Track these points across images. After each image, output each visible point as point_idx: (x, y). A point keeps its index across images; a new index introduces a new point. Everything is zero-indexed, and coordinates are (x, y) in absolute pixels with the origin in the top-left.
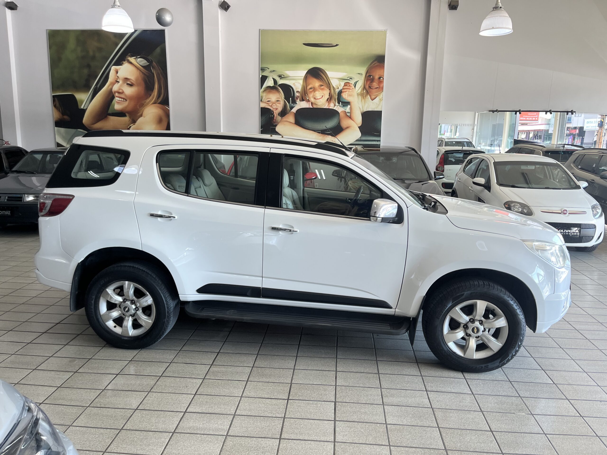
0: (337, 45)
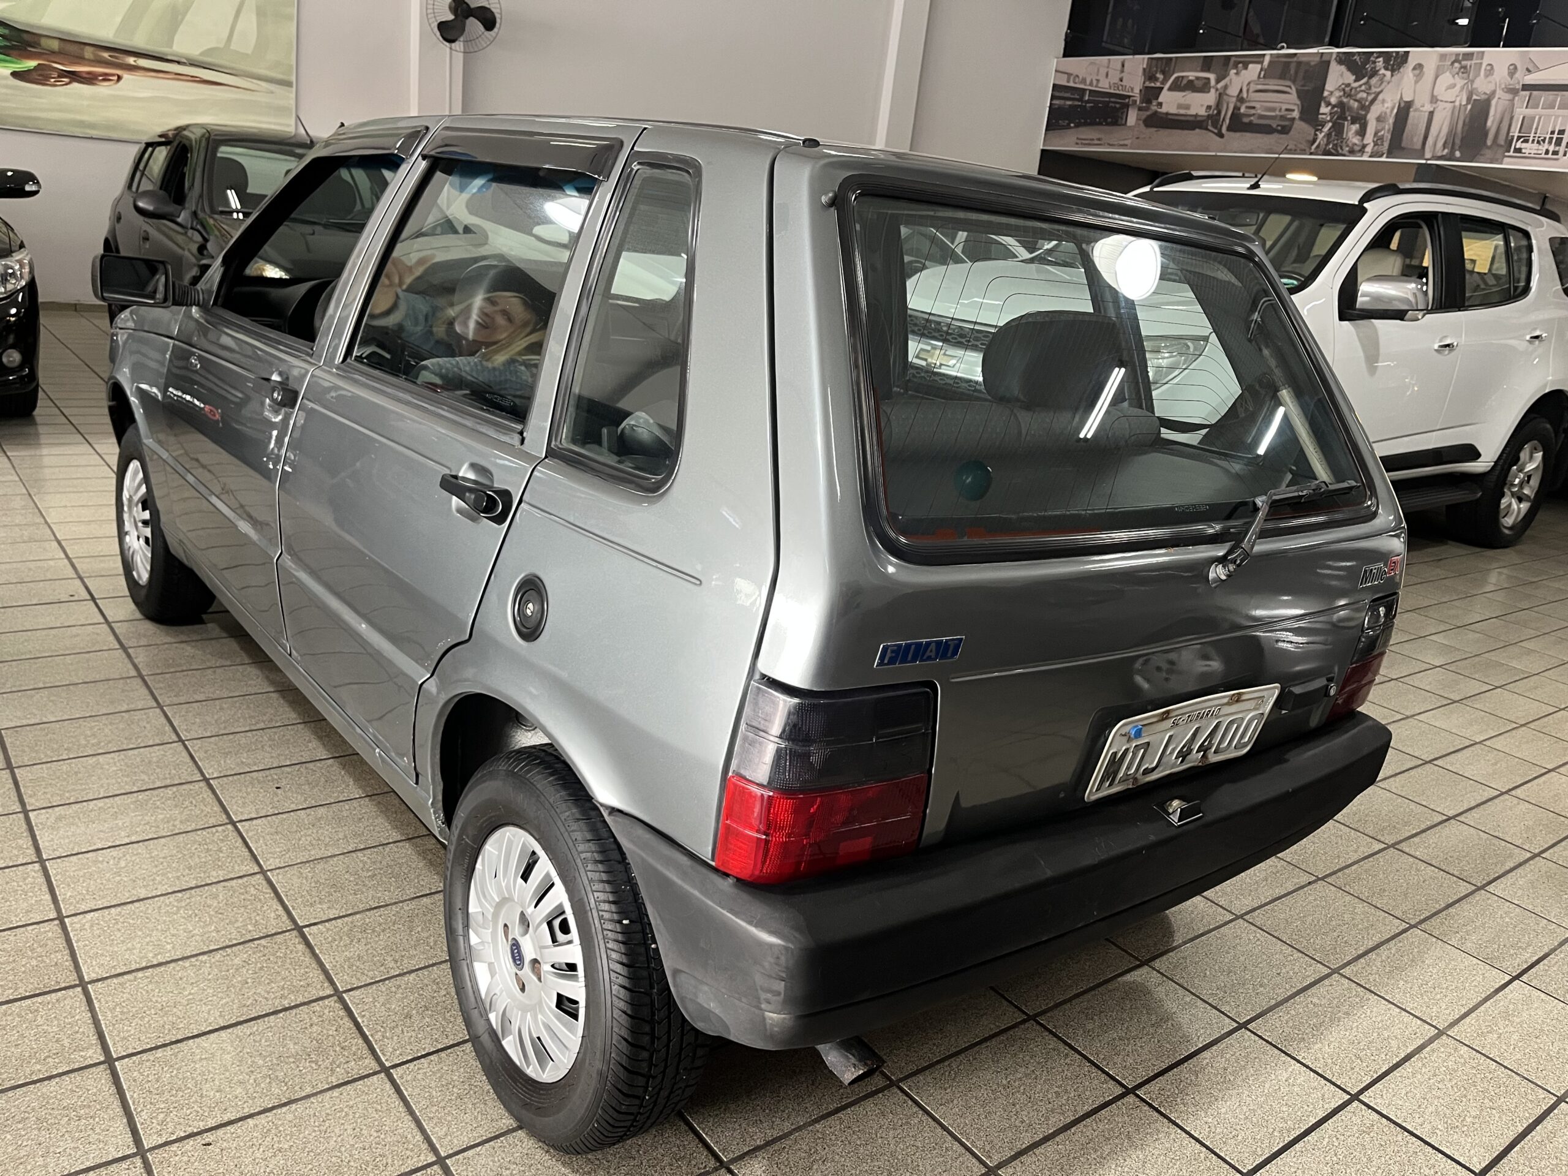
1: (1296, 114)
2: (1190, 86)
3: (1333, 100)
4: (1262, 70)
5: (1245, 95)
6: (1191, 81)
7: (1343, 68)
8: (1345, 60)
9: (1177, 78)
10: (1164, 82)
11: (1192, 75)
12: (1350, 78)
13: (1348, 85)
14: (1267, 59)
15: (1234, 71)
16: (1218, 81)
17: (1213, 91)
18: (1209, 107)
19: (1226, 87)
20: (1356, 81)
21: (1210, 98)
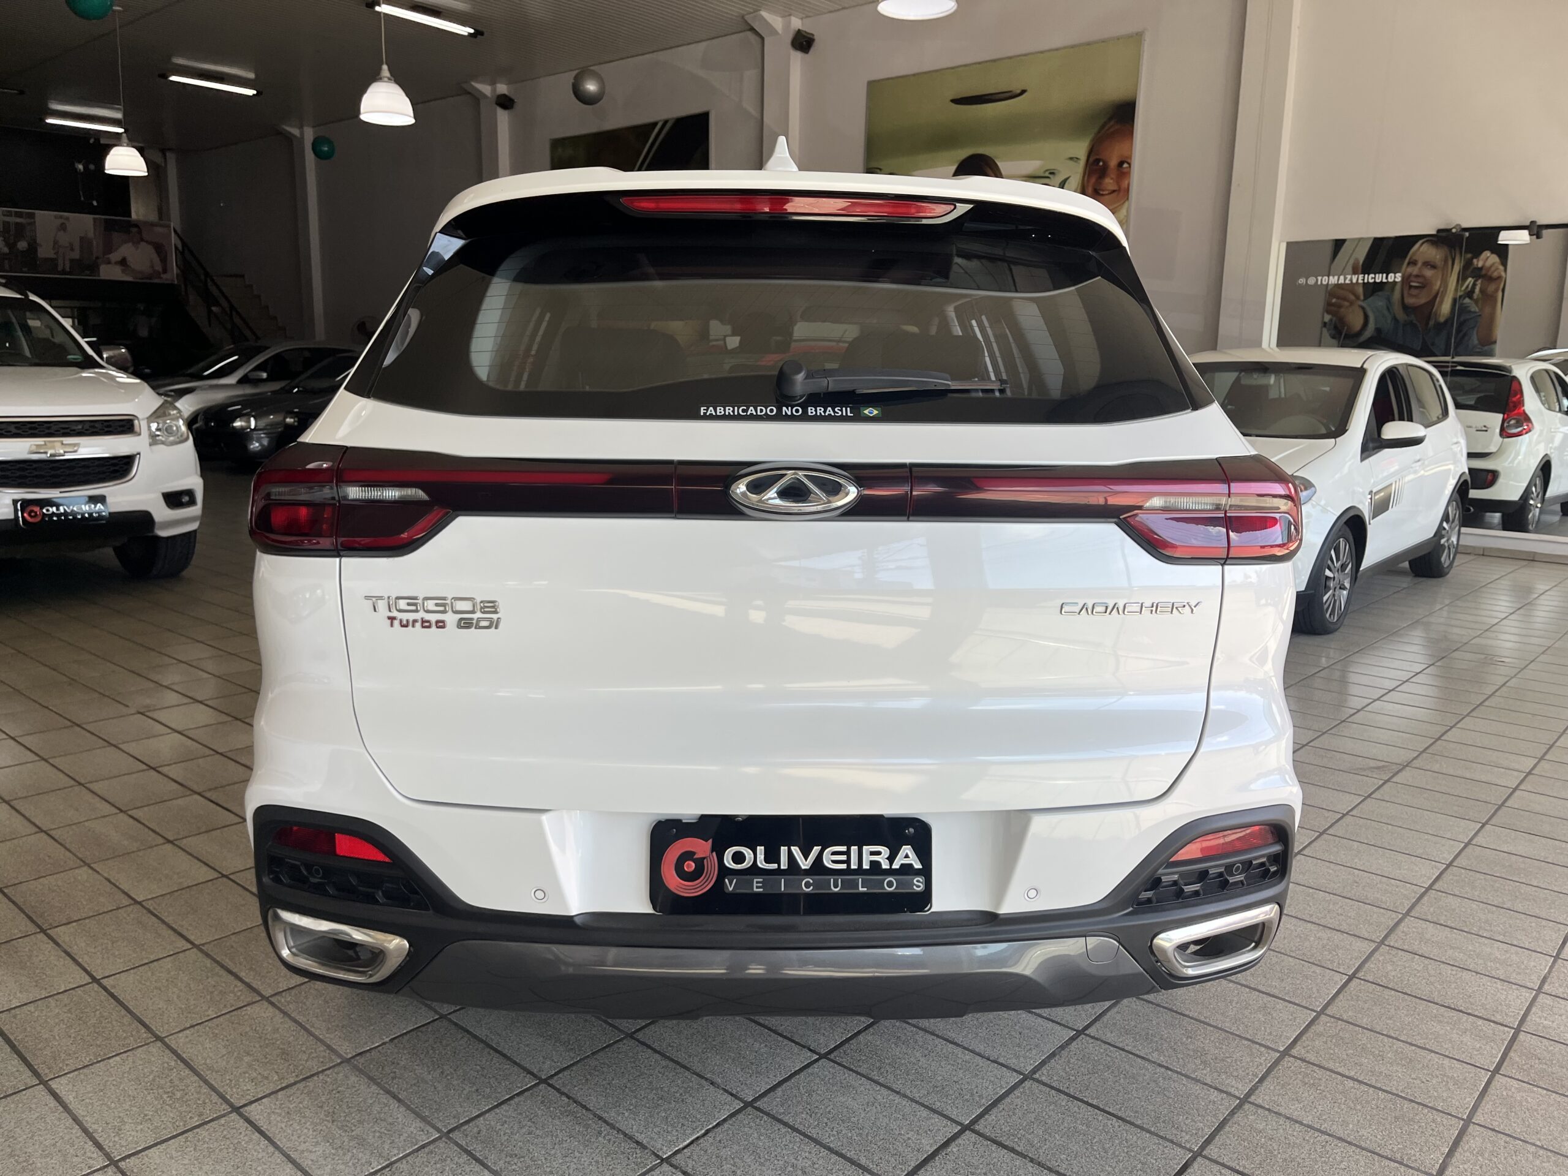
0: (1023, 92)
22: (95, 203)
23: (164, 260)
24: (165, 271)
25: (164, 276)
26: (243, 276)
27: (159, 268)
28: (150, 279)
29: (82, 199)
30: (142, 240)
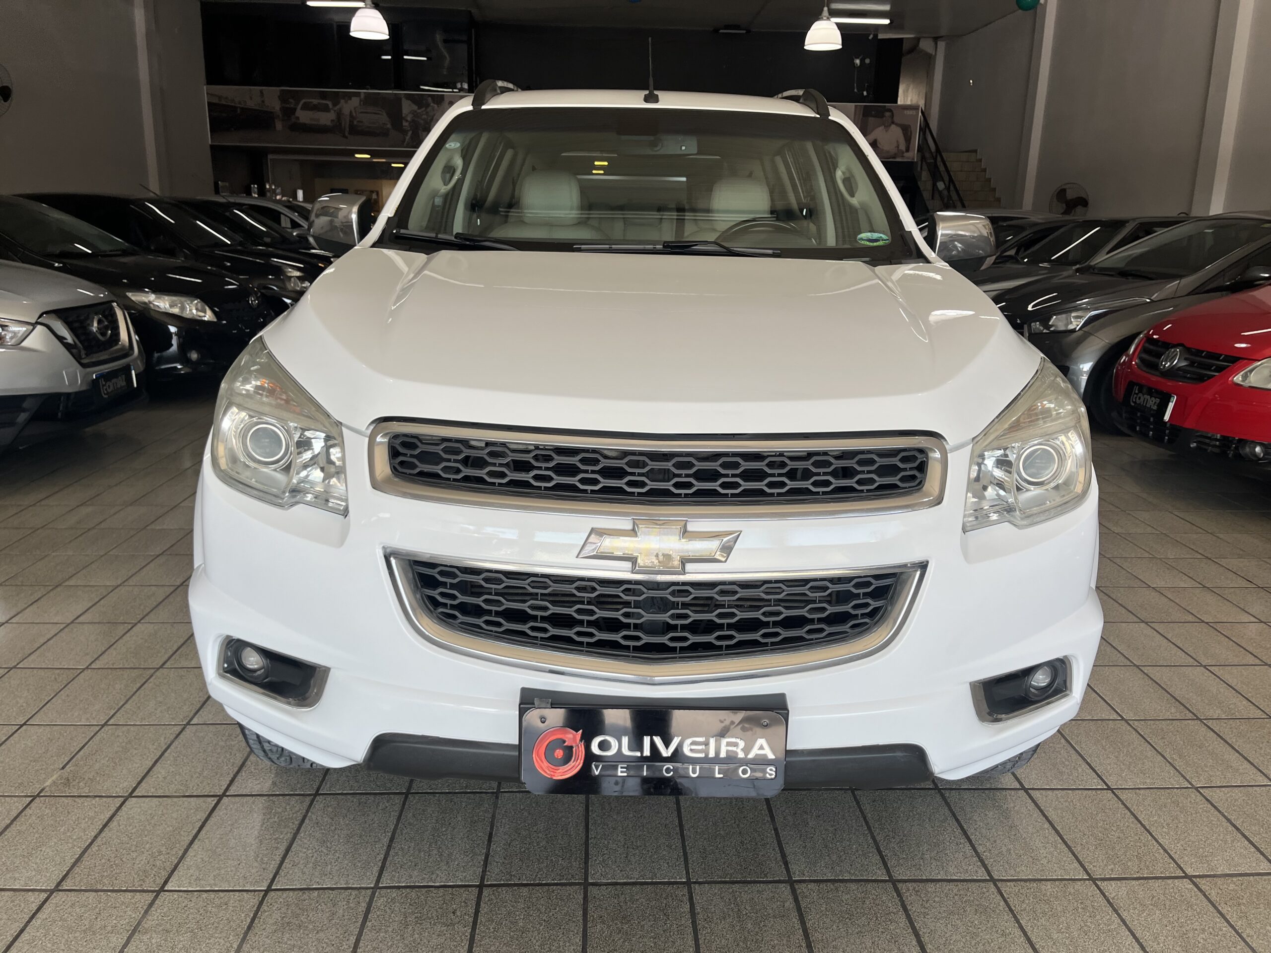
1: (389, 126)
2: (315, 108)
3: (409, 119)
4: (361, 101)
5: (354, 115)
6: (314, 105)
7: (409, 102)
8: (408, 97)
9: (305, 103)
10: (297, 104)
11: (315, 101)
12: (415, 107)
13: (416, 111)
14: (362, 96)
15: (342, 101)
16: (335, 105)
17: (332, 112)
18: (332, 121)
19: (340, 110)
20: (419, 108)
21: (332, 116)
22: (865, 93)
23: (908, 139)
24: (908, 150)
25: (906, 154)
26: (976, 151)
27: (903, 147)
28: (894, 158)
29: (856, 90)
30: (893, 123)
